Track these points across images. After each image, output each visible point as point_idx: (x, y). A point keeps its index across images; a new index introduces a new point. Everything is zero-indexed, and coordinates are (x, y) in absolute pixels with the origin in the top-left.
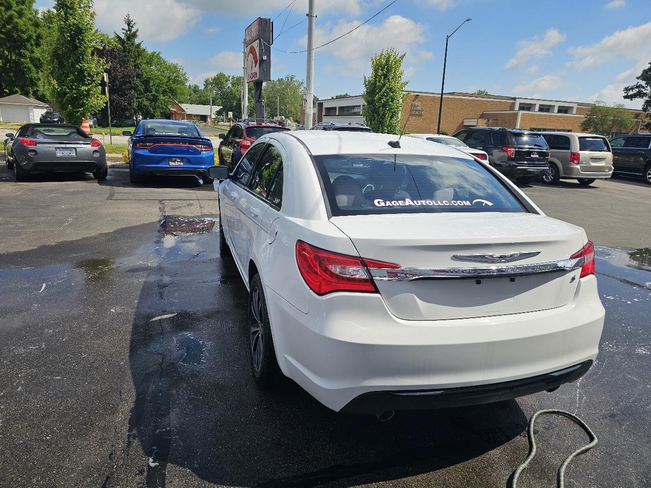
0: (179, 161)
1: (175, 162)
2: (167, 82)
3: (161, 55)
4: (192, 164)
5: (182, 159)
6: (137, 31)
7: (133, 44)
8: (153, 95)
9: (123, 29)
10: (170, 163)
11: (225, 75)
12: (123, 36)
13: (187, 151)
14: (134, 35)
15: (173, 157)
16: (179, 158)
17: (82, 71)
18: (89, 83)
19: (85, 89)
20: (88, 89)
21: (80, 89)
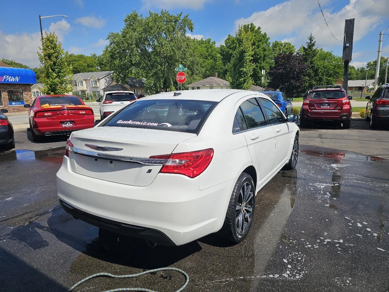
2: (334, 69)
3: (332, 53)
6: (315, 42)
7: (311, 50)
8: (320, 78)
9: (307, 43)
11: (384, 58)
12: (306, 47)
14: (313, 45)
17: (242, 71)
18: (245, 77)
19: (243, 79)
20: (244, 79)
21: (240, 80)
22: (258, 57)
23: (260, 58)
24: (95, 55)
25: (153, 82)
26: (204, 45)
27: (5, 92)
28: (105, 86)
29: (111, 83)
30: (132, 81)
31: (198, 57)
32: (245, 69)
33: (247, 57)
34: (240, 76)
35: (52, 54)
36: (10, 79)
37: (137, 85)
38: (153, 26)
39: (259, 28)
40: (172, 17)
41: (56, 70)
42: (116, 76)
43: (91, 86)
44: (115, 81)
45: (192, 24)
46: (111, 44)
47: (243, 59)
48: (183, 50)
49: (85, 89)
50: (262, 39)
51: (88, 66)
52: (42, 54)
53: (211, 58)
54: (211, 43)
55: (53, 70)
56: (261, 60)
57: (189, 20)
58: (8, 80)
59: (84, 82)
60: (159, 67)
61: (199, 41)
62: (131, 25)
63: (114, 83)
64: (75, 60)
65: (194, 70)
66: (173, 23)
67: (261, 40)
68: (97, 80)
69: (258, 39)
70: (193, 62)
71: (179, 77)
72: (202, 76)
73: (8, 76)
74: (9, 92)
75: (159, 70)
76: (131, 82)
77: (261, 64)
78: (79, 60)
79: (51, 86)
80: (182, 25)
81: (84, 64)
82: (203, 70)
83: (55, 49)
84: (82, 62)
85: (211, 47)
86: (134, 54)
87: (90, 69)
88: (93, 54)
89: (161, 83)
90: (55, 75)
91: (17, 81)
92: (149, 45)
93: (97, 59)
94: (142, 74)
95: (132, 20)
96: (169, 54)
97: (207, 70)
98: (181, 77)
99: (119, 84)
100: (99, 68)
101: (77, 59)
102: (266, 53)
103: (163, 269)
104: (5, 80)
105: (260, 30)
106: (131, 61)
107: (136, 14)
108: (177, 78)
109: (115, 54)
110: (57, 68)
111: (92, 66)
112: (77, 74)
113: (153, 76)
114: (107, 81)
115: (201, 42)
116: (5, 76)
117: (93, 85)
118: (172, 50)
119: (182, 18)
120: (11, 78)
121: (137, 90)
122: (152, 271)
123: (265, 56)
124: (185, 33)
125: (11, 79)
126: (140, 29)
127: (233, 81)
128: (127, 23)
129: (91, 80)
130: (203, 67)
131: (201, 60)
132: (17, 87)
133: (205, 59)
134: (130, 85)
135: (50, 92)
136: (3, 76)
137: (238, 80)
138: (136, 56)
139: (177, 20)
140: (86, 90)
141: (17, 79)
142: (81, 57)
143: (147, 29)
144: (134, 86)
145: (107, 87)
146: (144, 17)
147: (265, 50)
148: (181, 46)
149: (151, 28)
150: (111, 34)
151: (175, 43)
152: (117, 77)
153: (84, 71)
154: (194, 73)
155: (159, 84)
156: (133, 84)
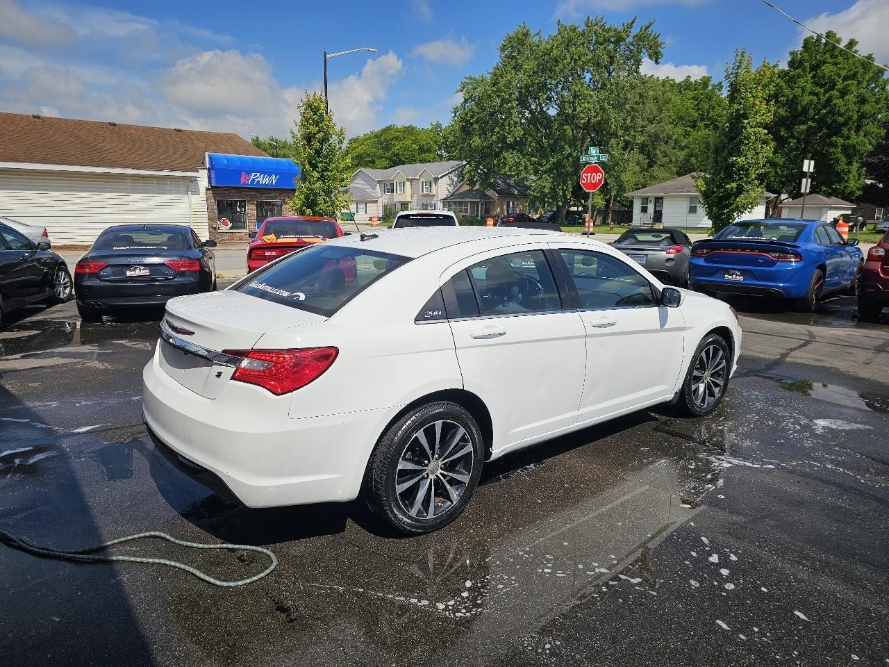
0: (739, 274)
1: (732, 275)
4: (758, 280)
5: (743, 272)
10: (726, 276)
13: (752, 261)
15: (732, 269)
16: (739, 270)
17: (733, 165)
18: (741, 179)
19: (734, 185)
20: (738, 185)
21: (728, 186)
22: (841, 119)
23: (845, 124)
24: (438, 125)
25: (548, 185)
26: (690, 94)
27: (253, 204)
28: (448, 193)
29: (461, 186)
30: (504, 182)
31: (672, 123)
32: (741, 160)
33: (750, 130)
34: (729, 178)
35: (315, 134)
36: (261, 179)
37: (516, 192)
38: (559, 57)
39: (852, 43)
40: (609, 30)
41: (320, 165)
42: (469, 172)
43: (421, 193)
44: (468, 182)
45: (658, 45)
46: (466, 101)
47: (740, 133)
48: (629, 109)
49: (409, 199)
50: (857, 72)
51: (422, 150)
52: (299, 135)
53: (706, 126)
54: (710, 88)
55: (314, 167)
56: (849, 130)
57: (653, 35)
58: (259, 181)
59: (408, 184)
60: (568, 150)
61: (679, 84)
62: (513, 57)
63: (466, 188)
64: (397, 138)
65: (656, 155)
66: (611, 47)
67: (854, 76)
68: (432, 181)
69: (843, 73)
70: (655, 138)
71: (587, 177)
72: (675, 170)
73: (259, 174)
74: (260, 206)
75: (567, 158)
76: (503, 184)
77: (848, 138)
78: (404, 138)
79: (307, 198)
80: (632, 48)
81: (414, 146)
82: (681, 155)
83: (320, 125)
84: (408, 142)
85: (709, 98)
86: (512, 122)
87: (423, 155)
88: (434, 123)
89: (567, 187)
90: (316, 175)
91: (274, 182)
92: (550, 100)
93: (441, 134)
94: (526, 167)
95: (517, 45)
96: (593, 121)
97: (691, 155)
98: (591, 176)
99: (474, 188)
100: (445, 154)
101: (400, 134)
102: (866, 108)
103: (248, 547)
104: (253, 180)
105: (855, 48)
106: (503, 139)
107: (525, 31)
108: (583, 179)
109: (471, 124)
110: (321, 162)
111: (429, 151)
112: (396, 168)
113: (549, 171)
114: (453, 181)
115: (687, 85)
116: (253, 174)
117: (425, 192)
118: (601, 109)
119: (635, 31)
120: (264, 177)
121: (513, 204)
122: (231, 546)
123: (862, 116)
124: (638, 68)
125: (264, 180)
126: (530, 65)
127: (709, 190)
128: (506, 52)
129: (422, 180)
130: (682, 148)
131: (679, 130)
132: (273, 195)
133: (689, 129)
134: (499, 192)
135: (304, 208)
136: (249, 173)
137: (722, 187)
138: (515, 127)
139: (621, 37)
140: (410, 202)
141: (274, 179)
142: (409, 131)
143: (547, 64)
144: (507, 194)
145: (452, 195)
146: (545, 37)
147: (863, 101)
148: (626, 99)
149: (556, 61)
150: (467, 81)
151: (612, 92)
152: (471, 175)
153: (412, 160)
154: (656, 163)
155: (562, 189)
156: (505, 189)
